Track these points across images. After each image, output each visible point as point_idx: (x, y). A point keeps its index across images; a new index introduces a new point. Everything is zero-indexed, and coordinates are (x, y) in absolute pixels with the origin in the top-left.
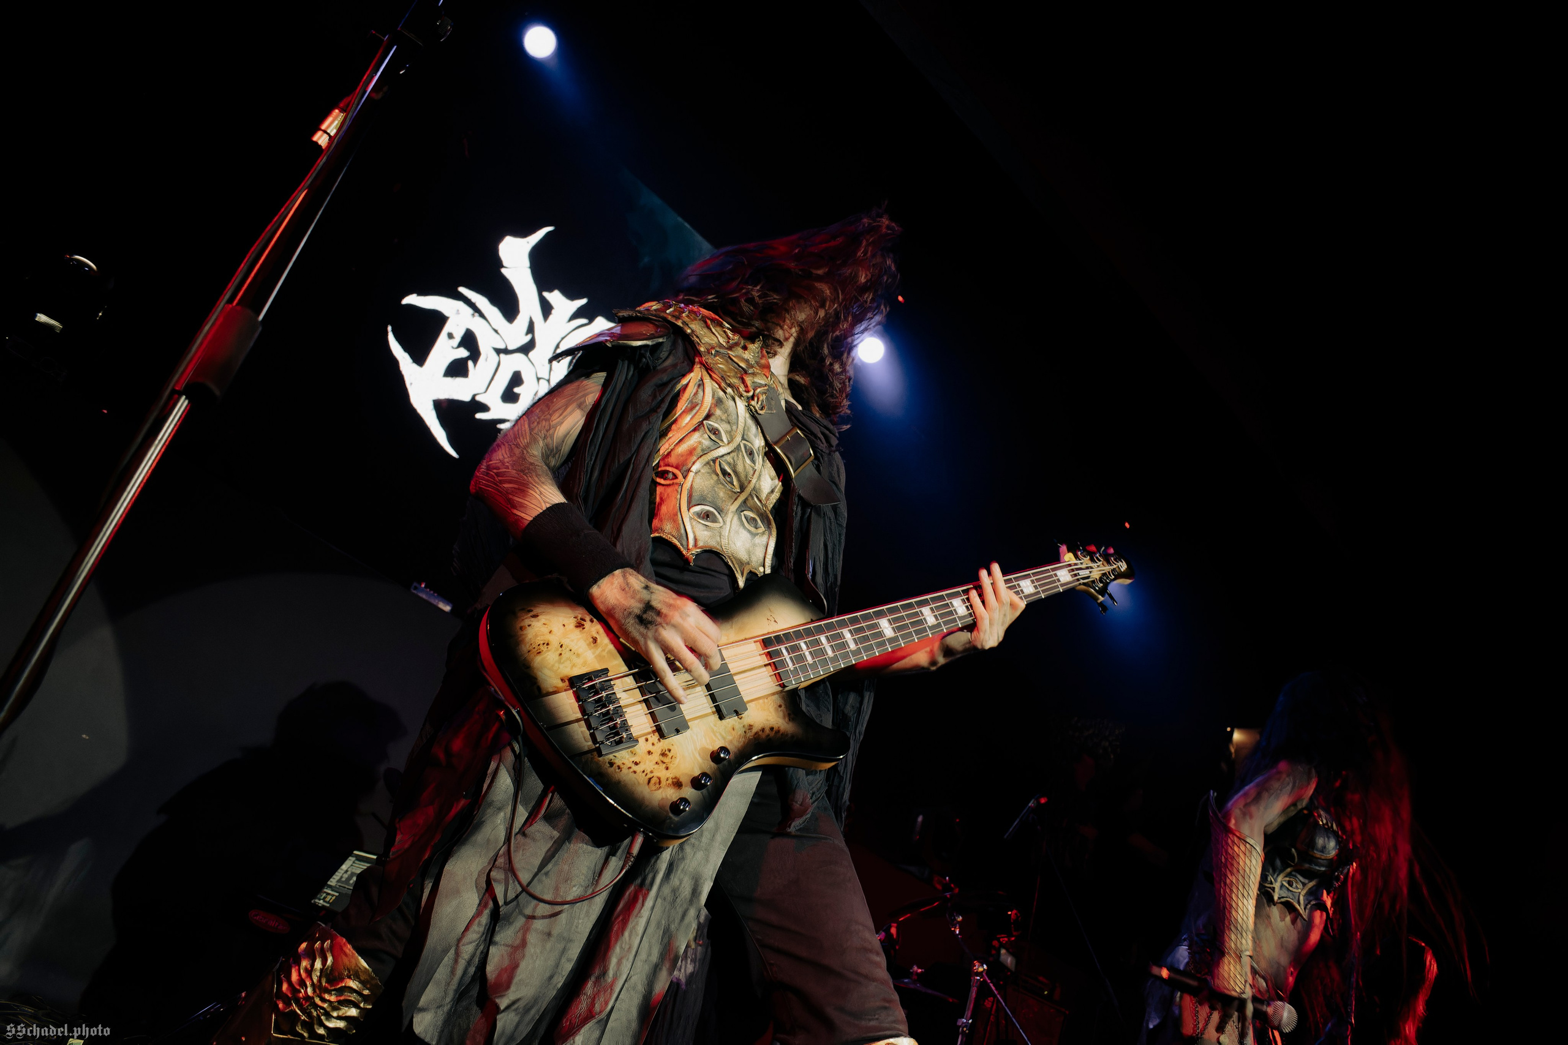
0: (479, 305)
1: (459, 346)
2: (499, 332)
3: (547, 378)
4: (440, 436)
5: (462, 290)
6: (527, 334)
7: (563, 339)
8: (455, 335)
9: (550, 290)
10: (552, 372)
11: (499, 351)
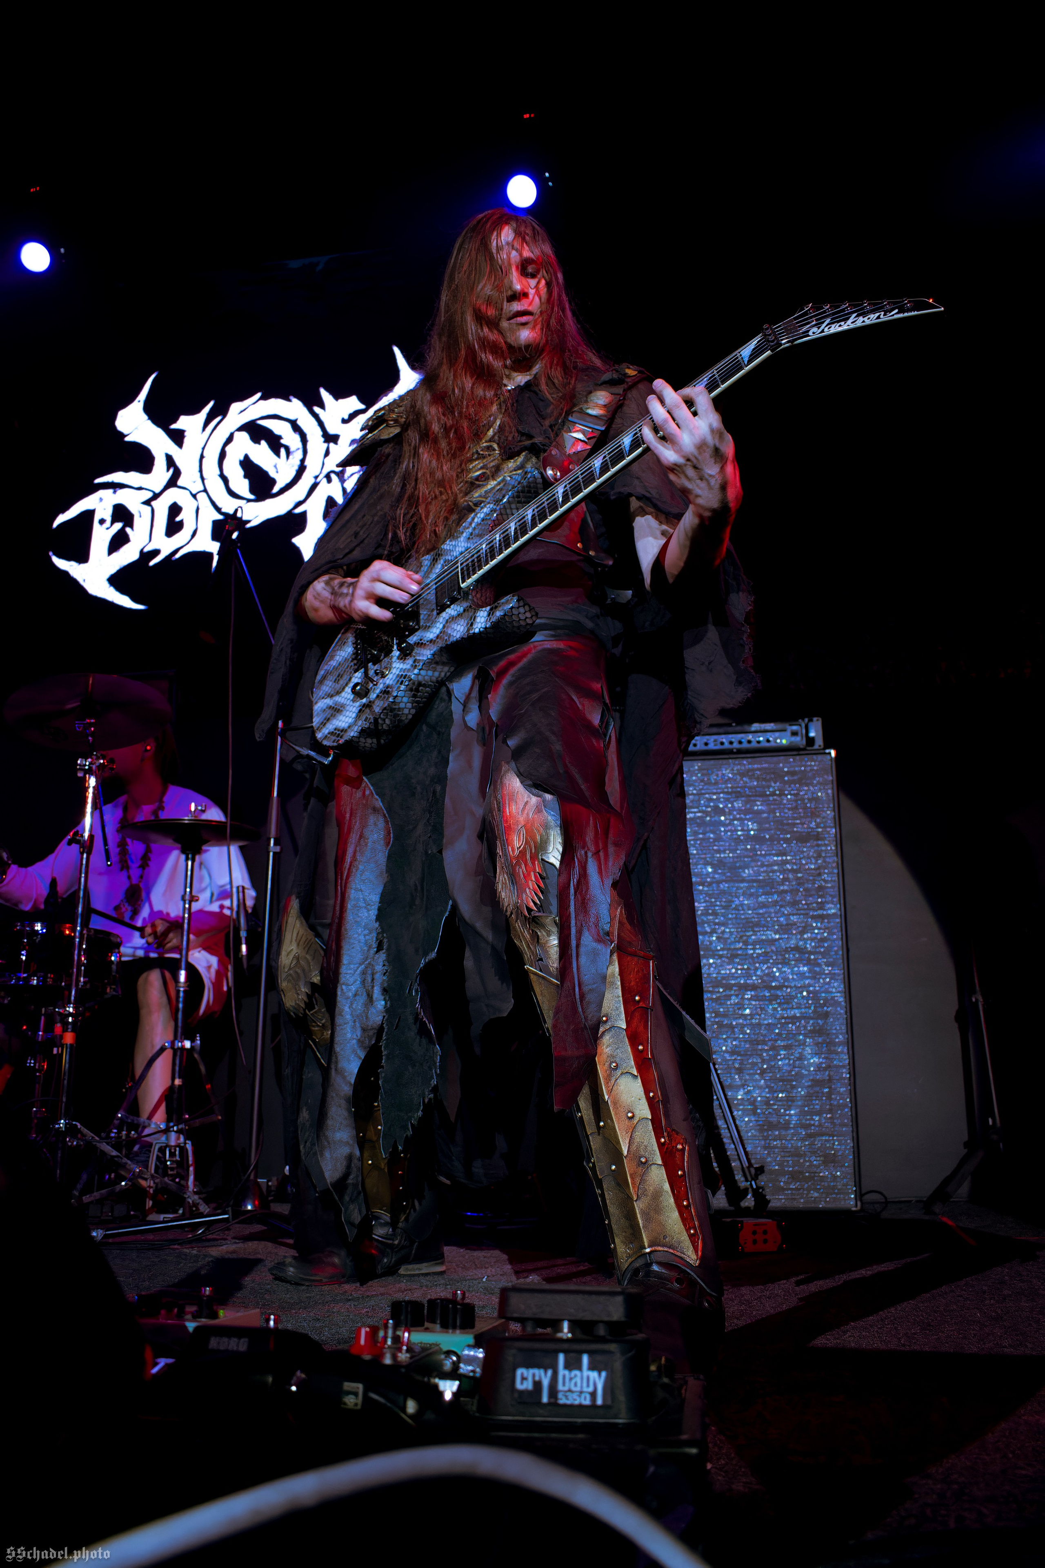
0: (116, 481)
1: (112, 523)
2: (143, 487)
3: (202, 488)
4: (125, 601)
5: (98, 481)
6: (168, 470)
7: (203, 448)
8: (105, 518)
9: (175, 420)
10: (206, 481)
11: (147, 503)
